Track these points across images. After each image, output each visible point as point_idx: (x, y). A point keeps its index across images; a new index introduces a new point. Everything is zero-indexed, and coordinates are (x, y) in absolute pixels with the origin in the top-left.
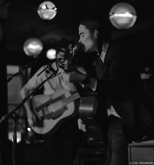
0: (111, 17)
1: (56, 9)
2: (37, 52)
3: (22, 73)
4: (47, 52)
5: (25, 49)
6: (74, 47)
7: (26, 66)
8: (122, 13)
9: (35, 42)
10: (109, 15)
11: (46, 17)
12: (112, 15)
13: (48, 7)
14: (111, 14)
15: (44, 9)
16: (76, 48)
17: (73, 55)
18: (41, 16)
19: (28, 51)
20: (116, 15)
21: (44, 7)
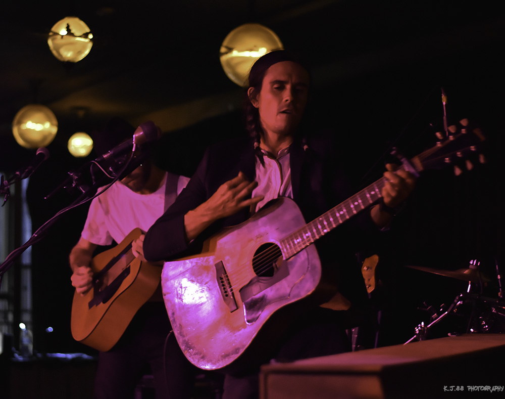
0: (224, 59)
1: (91, 36)
2: (45, 138)
3: (8, 189)
4: (69, 141)
5: (16, 132)
6: (136, 131)
7: (18, 173)
8: (251, 50)
9: (39, 115)
10: (219, 55)
11: (68, 54)
12: (226, 53)
13: (73, 31)
14: (223, 50)
15: (62, 36)
16: (142, 133)
17: (133, 150)
18: (54, 52)
19: (22, 136)
20: (235, 53)
21: (63, 32)
